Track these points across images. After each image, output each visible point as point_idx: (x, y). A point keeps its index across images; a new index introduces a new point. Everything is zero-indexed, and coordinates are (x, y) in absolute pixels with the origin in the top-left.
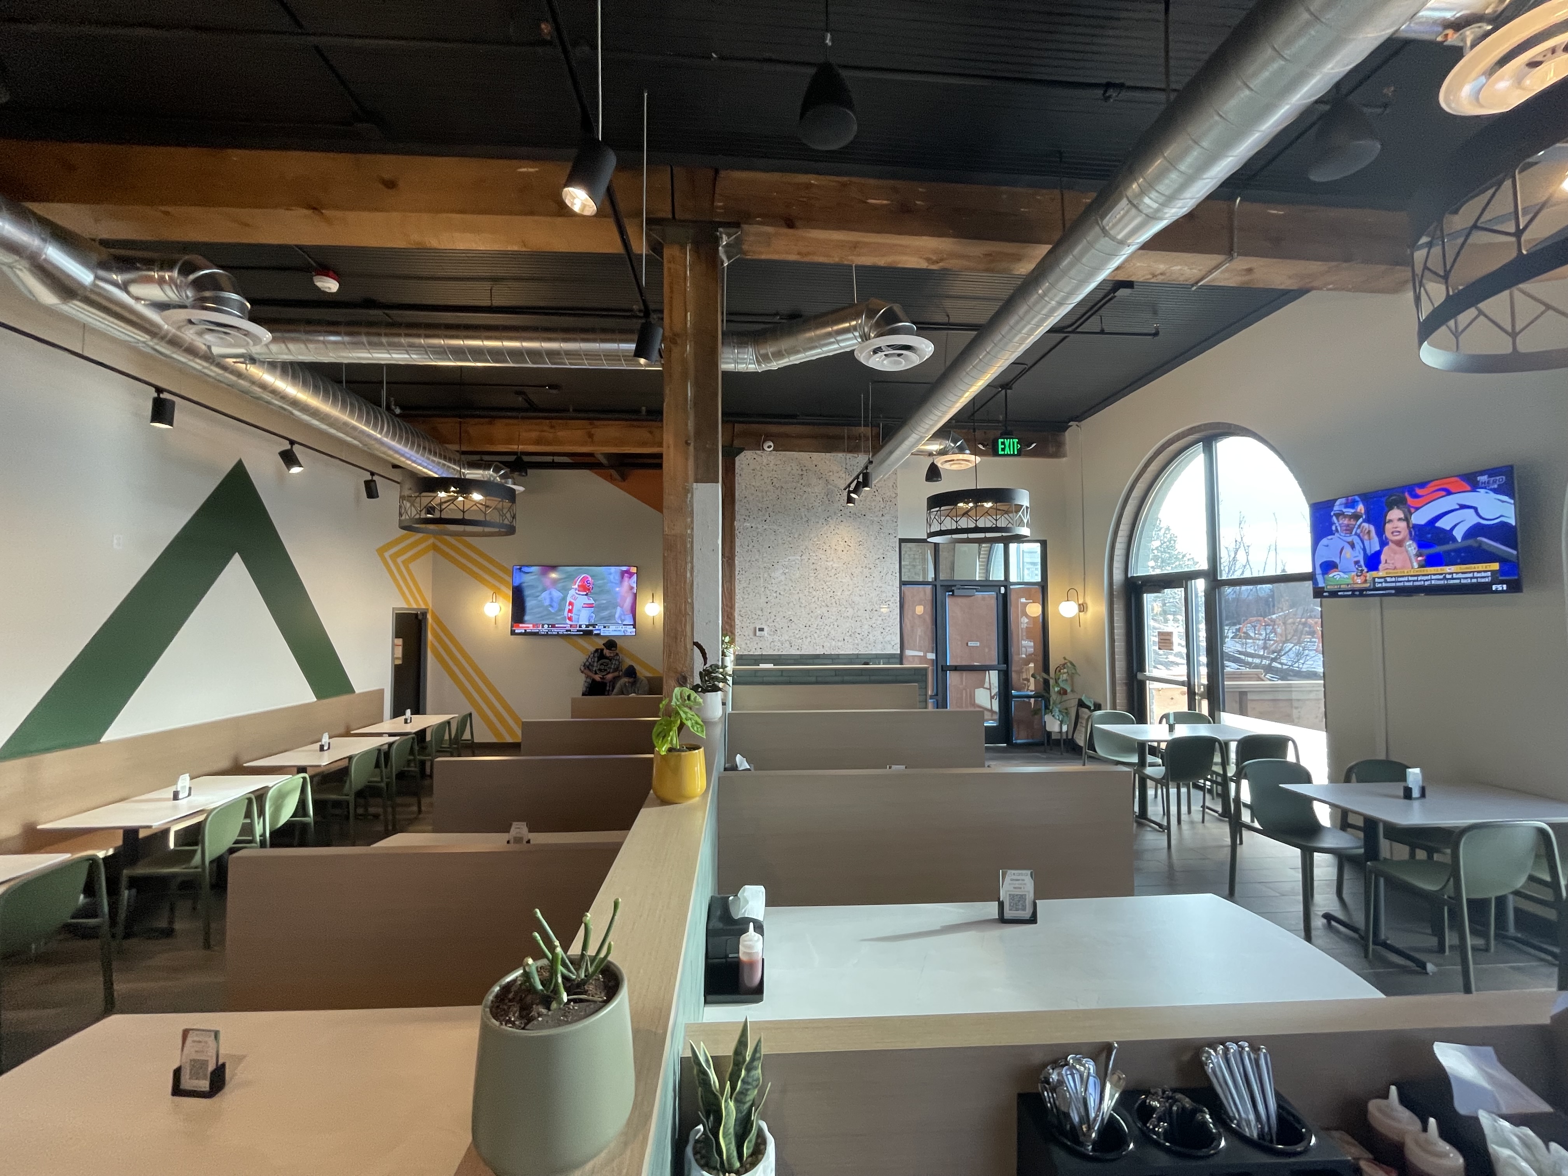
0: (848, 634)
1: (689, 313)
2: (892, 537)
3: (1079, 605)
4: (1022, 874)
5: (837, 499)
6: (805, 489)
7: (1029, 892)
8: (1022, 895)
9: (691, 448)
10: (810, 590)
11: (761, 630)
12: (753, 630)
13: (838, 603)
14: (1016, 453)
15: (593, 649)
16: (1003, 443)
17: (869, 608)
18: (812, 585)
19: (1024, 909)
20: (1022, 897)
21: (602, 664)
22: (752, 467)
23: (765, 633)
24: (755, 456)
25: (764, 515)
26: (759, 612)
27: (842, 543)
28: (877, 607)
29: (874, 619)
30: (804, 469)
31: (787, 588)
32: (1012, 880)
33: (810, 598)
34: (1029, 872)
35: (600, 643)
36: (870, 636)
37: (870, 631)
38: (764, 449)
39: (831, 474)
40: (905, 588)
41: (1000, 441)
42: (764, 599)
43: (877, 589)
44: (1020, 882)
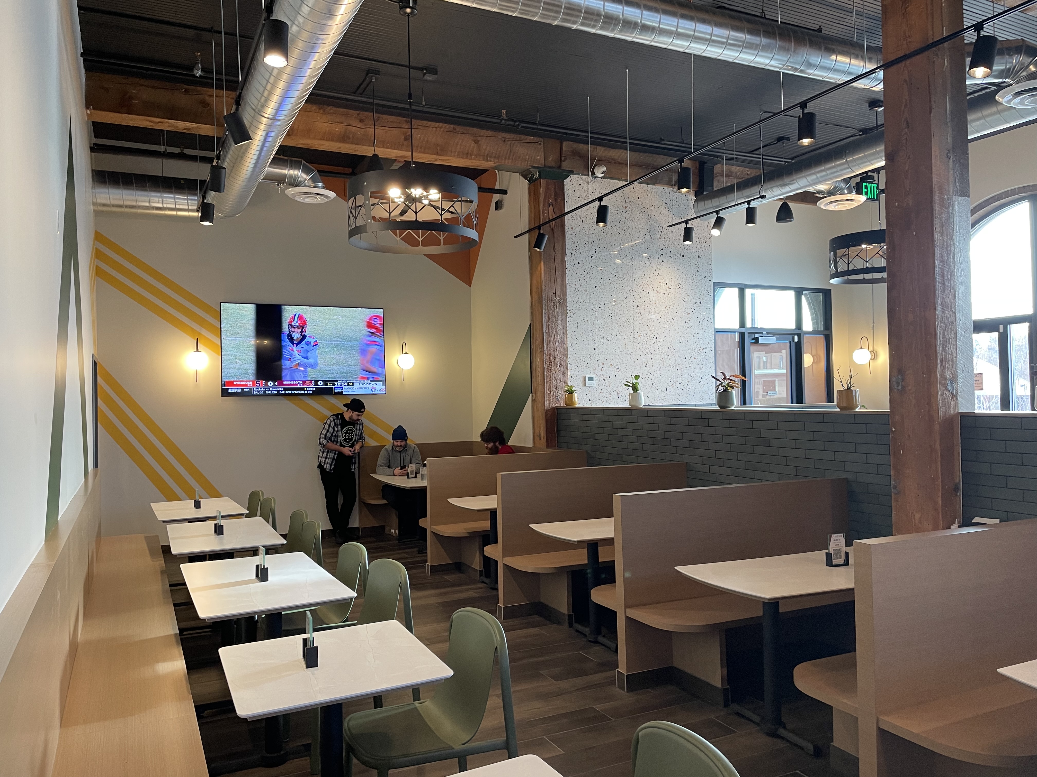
0: (670, 384)
1: (945, 28)
2: (707, 280)
3: (870, 352)
5: (659, 236)
6: (628, 223)
9: (951, 160)
10: (636, 336)
11: (591, 379)
12: (582, 379)
13: (660, 350)
14: (875, 198)
16: (866, 187)
17: (688, 356)
18: (637, 330)
22: (578, 194)
23: (594, 383)
24: (581, 182)
25: (590, 250)
26: (588, 360)
27: (663, 285)
28: (695, 355)
29: (693, 367)
30: (628, 201)
31: (614, 334)
33: (635, 344)
36: (690, 385)
37: (689, 380)
38: (593, 174)
39: (653, 208)
40: (717, 334)
41: (864, 184)
42: (592, 346)
43: (695, 335)
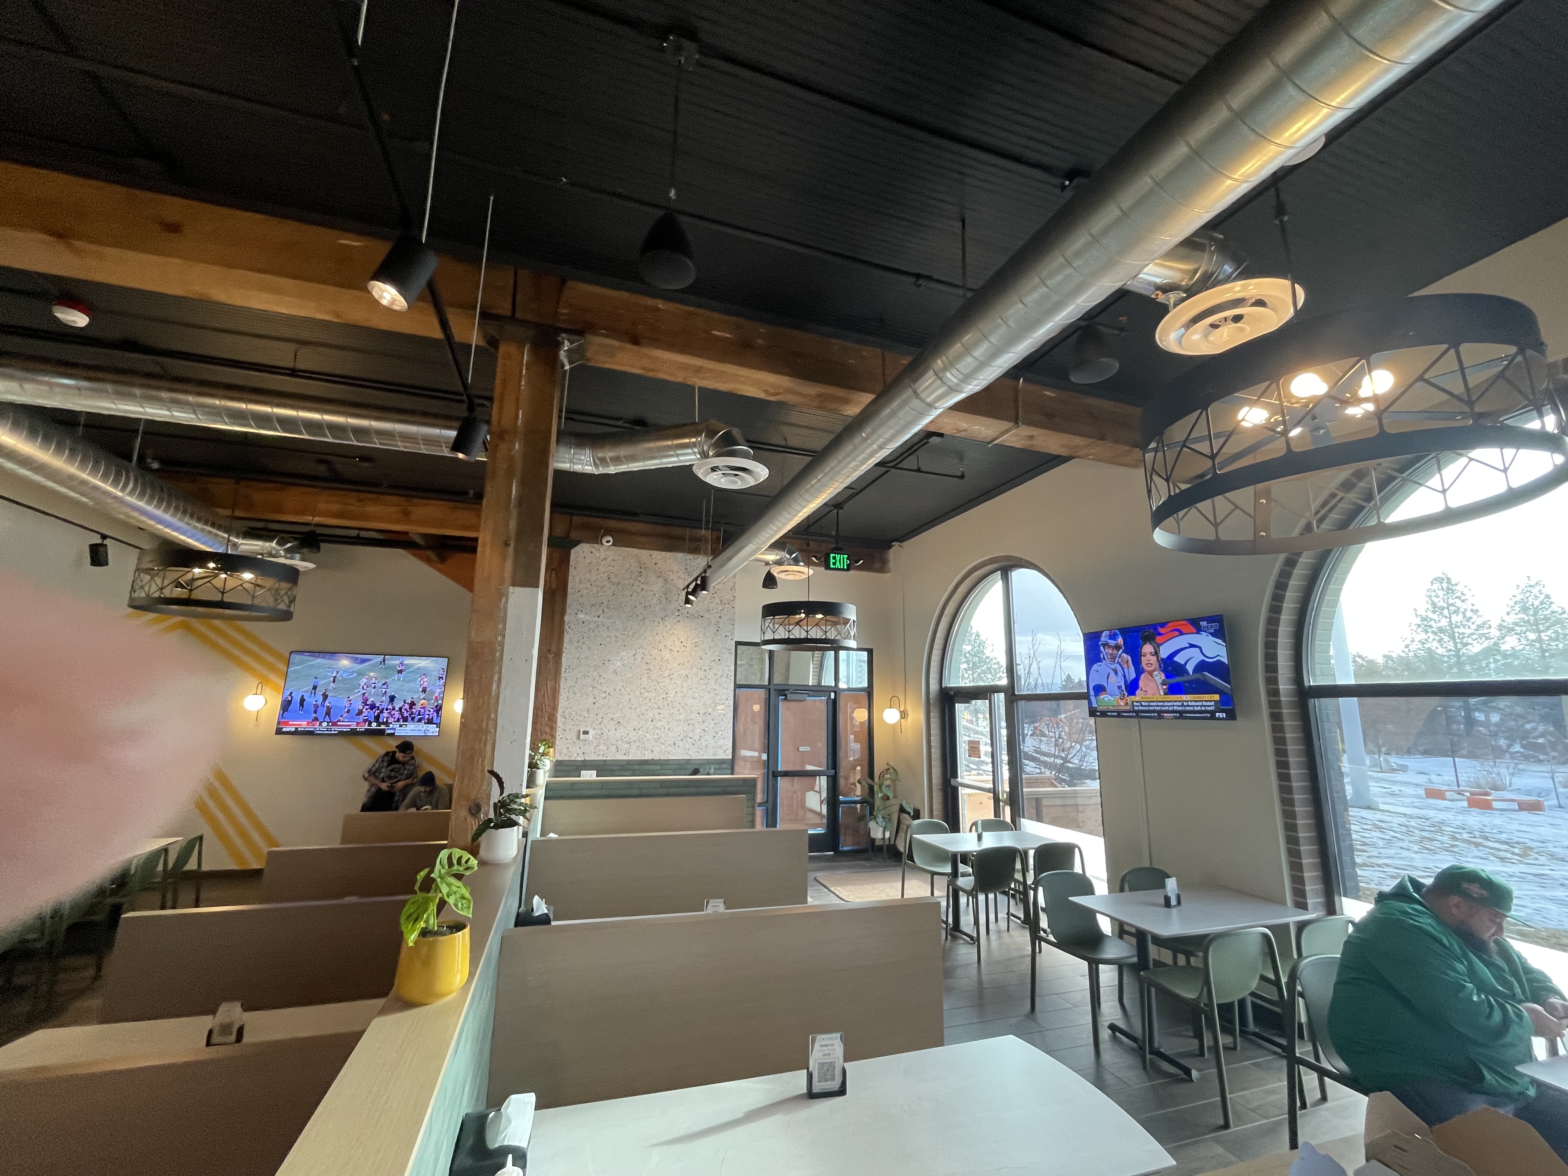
0: (679, 738)
1: (521, 412)
2: (728, 639)
3: (901, 712)
4: (832, 1039)
5: (675, 598)
6: (641, 586)
7: (838, 1058)
8: (831, 1063)
9: (511, 549)
10: (643, 691)
11: (586, 733)
12: (576, 733)
13: (670, 705)
14: (845, 568)
15: (382, 752)
16: (834, 558)
17: (702, 711)
18: (644, 685)
19: (833, 1079)
20: (832, 1065)
21: (392, 770)
22: (588, 561)
23: (590, 736)
24: (593, 550)
25: (597, 611)
26: (585, 714)
27: (678, 643)
28: (710, 710)
29: (707, 722)
30: (643, 566)
31: (618, 689)
32: (821, 1046)
33: (641, 699)
34: (838, 1035)
35: (393, 744)
36: (702, 740)
37: (702, 735)
38: (602, 544)
39: (670, 573)
40: (739, 691)
41: (832, 555)
42: (591, 700)
43: (711, 691)
44: (829, 1047)
